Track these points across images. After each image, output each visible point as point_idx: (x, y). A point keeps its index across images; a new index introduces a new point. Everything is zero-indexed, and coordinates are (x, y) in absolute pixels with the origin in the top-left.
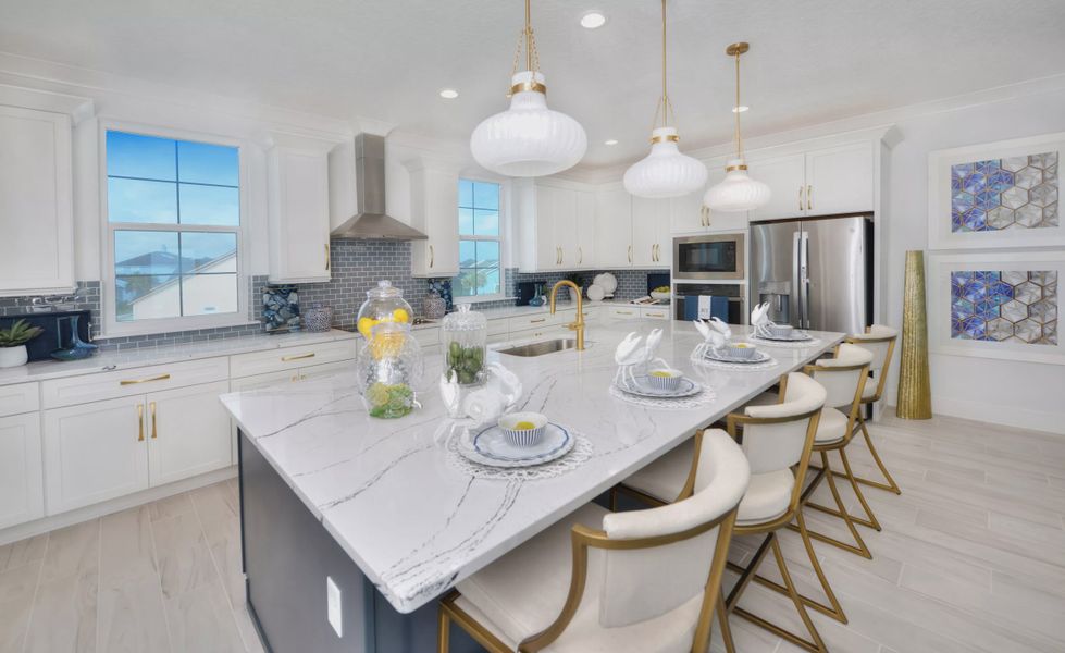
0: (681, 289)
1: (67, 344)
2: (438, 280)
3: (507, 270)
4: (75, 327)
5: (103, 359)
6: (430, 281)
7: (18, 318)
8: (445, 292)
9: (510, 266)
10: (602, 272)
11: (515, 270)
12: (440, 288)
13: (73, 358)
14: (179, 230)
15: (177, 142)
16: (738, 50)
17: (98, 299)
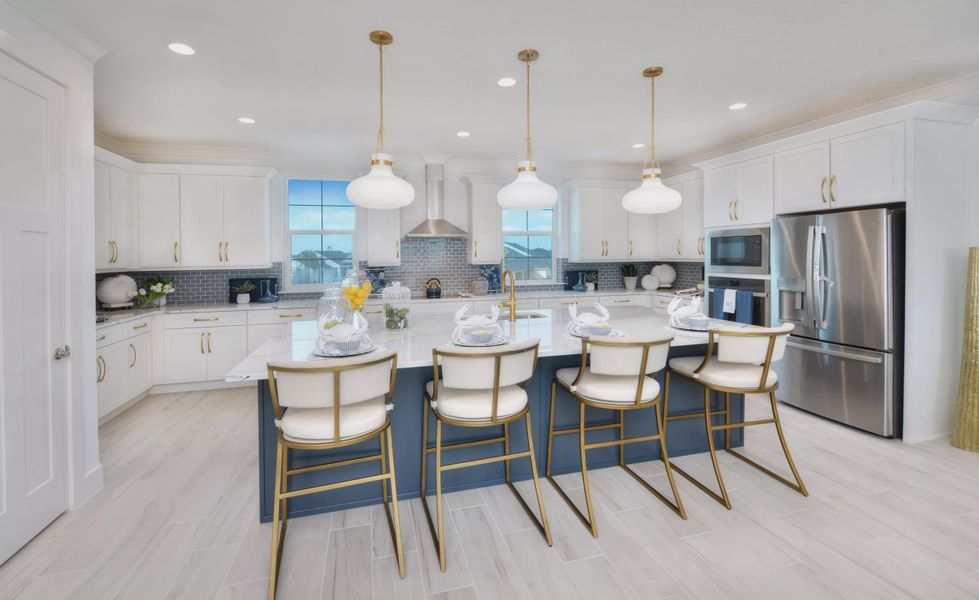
0: (714, 282)
1: (265, 294)
2: (489, 266)
3: (558, 259)
4: (268, 286)
5: (281, 305)
6: (482, 267)
7: (246, 280)
8: (495, 276)
9: (561, 257)
10: (660, 263)
11: (565, 261)
12: (490, 272)
13: (266, 302)
14: (322, 233)
15: (322, 182)
16: (653, 73)
17: (281, 272)
